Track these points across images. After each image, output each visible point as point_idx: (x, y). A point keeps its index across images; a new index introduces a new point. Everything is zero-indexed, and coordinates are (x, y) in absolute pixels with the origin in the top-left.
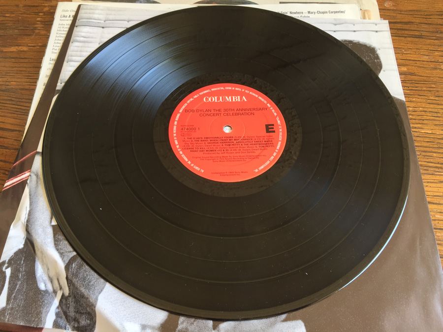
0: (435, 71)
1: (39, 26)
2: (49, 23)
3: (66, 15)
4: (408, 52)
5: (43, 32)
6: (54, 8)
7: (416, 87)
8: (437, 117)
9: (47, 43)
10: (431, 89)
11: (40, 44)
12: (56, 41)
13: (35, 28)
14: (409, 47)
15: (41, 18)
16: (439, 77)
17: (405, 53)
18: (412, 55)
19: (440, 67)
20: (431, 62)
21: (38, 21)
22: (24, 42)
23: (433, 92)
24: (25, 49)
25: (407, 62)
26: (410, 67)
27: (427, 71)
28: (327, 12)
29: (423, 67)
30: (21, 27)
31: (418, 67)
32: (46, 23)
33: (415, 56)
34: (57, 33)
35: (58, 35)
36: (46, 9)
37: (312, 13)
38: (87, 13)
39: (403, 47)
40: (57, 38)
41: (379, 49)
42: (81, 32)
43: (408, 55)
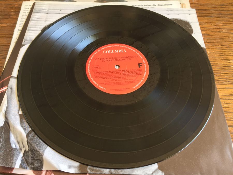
0: (220, 33)
1: (13, 14)
2: (18, 12)
3: (27, 8)
4: (206, 24)
5: (15, 17)
6: (21, 5)
7: (211, 41)
8: (222, 56)
9: (17, 22)
10: (219, 42)
11: (13, 23)
12: (22, 21)
13: (10, 15)
14: (206, 22)
15: (14, 10)
16: (222, 36)
17: (204, 24)
18: (207, 26)
19: (222, 31)
20: (217, 29)
21: (12, 11)
22: (5, 22)
23: (219, 44)
24: (5, 25)
25: (205, 29)
26: (207, 31)
27: (216, 33)
28: (163, 5)
29: (214, 31)
30: (3, 14)
31: (211, 31)
32: (17, 12)
33: (209, 26)
34: (22, 17)
35: (22, 18)
36: (16, 5)
37: (155, 5)
38: (38, 7)
39: (203, 22)
40: (22, 19)
41: (191, 23)
42: (36, 16)
43: (206, 25)
